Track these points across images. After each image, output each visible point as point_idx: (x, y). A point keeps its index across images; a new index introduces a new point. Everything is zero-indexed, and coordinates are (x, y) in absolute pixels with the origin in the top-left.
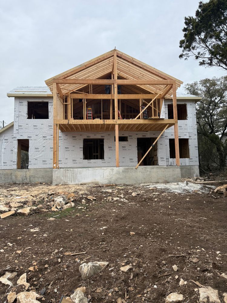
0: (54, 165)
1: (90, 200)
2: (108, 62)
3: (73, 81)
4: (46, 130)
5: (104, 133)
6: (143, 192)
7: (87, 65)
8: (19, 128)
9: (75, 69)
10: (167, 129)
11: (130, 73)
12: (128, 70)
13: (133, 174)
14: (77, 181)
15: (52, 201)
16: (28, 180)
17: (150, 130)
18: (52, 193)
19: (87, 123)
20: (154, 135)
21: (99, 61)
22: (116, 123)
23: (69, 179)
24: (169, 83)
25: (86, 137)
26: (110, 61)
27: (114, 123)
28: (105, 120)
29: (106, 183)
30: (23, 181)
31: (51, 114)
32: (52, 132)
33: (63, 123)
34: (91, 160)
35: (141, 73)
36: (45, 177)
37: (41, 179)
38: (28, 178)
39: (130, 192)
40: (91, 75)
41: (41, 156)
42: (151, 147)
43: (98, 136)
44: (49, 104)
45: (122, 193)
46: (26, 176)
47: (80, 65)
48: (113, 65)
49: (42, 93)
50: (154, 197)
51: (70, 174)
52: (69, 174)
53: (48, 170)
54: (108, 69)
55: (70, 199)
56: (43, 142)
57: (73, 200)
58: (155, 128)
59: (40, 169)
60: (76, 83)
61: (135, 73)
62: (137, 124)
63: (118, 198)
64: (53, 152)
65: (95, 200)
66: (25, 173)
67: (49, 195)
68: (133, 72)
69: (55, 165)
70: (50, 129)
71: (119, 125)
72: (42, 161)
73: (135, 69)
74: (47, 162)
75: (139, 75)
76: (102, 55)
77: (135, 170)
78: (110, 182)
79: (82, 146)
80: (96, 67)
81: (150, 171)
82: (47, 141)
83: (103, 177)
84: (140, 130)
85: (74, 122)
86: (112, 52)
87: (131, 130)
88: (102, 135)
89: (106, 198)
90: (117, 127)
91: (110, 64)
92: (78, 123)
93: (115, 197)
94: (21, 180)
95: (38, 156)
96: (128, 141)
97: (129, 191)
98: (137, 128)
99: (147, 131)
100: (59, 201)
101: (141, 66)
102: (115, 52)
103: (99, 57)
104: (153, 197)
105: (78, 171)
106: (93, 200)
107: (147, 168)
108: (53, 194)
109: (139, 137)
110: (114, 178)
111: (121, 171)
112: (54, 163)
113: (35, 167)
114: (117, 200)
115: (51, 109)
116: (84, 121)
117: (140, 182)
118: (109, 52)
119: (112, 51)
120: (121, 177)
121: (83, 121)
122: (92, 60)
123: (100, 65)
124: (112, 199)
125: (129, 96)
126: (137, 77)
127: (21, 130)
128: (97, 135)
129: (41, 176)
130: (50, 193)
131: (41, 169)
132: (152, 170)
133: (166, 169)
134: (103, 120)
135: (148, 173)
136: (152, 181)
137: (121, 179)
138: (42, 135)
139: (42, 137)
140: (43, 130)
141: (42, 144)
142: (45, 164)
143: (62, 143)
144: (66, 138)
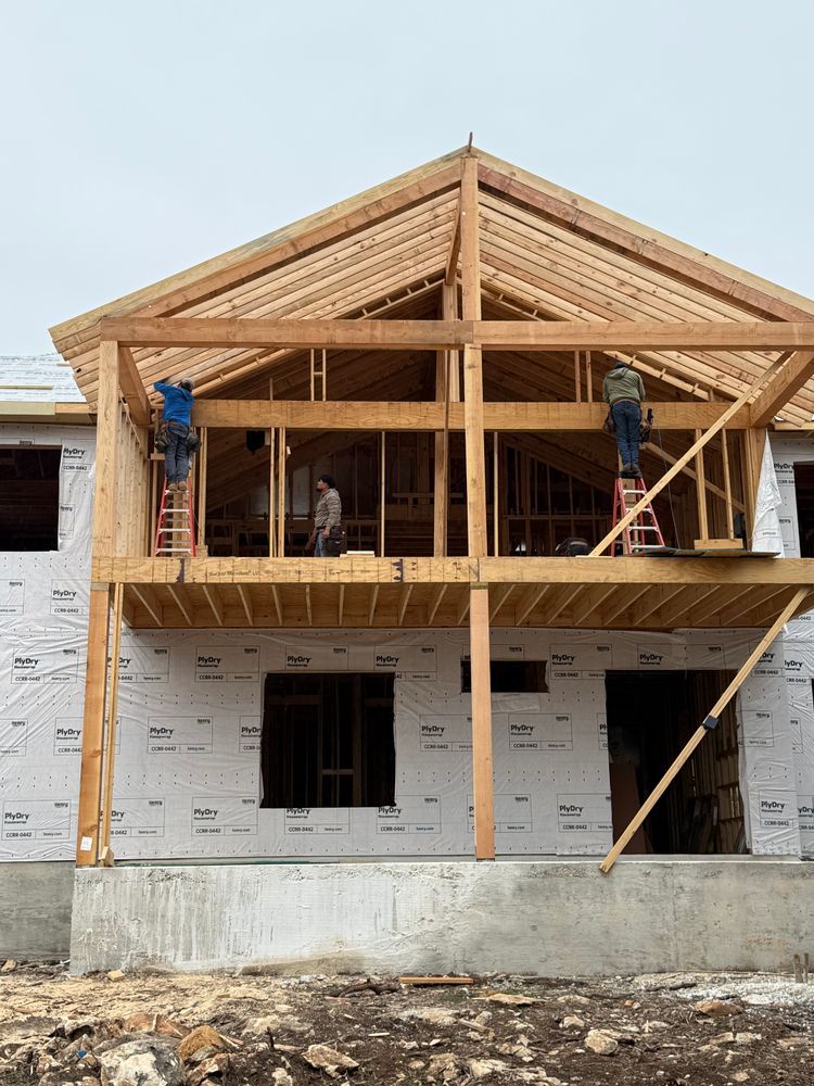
0: (85, 839)
1: (320, 1069)
2: (426, 216)
3: (221, 332)
4: (38, 621)
5: (395, 637)
6: (656, 1030)
7: (301, 238)
9: (232, 260)
10: (795, 615)
11: (555, 279)
12: (544, 262)
13: (588, 907)
14: (223, 952)
15: (86, 1072)
17: (689, 620)
18: (82, 1021)
19: (292, 578)
20: (719, 655)
21: (375, 214)
22: (474, 580)
23: (173, 933)
24: (798, 342)
25: (280, 665)
26: (439, 211)
27: (463, 579)
28: (408, 561)
29: (410, 968)
31: (71, 525)
32: (76, 630)
33: (147, 580)
34: (313, 811)
35: (622, 283)
36: (17, 919)
39: (573, 1027)
40: (324, 292)
42: (700, 733)
43: (359, 658)
44: (65, 461)
45: (523, 1031)
47: (263, 240)
48: (453, 234)
49: (22, 396)
50: (728, 1059)
51: (183, 903)
52: (175, 900)
53: (38, 872)
54: (421, 257)
55: (194, 1064)
56: (17, 696)
57: (215, 1068)
58: (718, 613)
60: (239, 339)
61: (586, 281)
62: (607, 585)
63: (500, 1066)
64: (78, 759)
65: (352, 1072)
67: (60, 1033)
68: (577, 277)
69: (87, 843)
70: (62, 615)
71: (494, 589)
73: (590, 260)
74: (30, 825)
75: (609, 292)
76: (390, 184)
77: (601, 881)
78: (436, 958)
79: (257, 723)
80: (356, 248)
81: (697, 892)
82: (37, 685)
83: (389, 925)
84: (627, 622)
85: (216, 570)
86: (449, 165)
87: (568, 622)
88: (384, 650)
89: (419, 1064)
90: (479, 604)
91: (433, 232)
92: (239, 579)
93: (479, 1056)
96: (545, 689)
97: (567, 1021)
98: (604, 611)
99: (668, 631)
100: (132, 1075)
101: (627, 245)
102: (472, 164)
103: (373, 191)
104: (721, 1059)
105: (230, 884)
106: (341, 1070)
107: (675, 871)
108: (87, 1029)
109: (616, 667)
110: (462, 934)
111: (508, 887)
112: (83, 832)
114: (493, 1076)
115: (75, 488)
116: (277, 568)
117: (636, 963)
118: (434, 164)
119: (448, 158)
120: (509, 924)
121: (270, 567)
122: (330, 211)
123: (378, 238)
124: (463, 1071)
125: (553, 415)
126: (602, 300)
128: (352, 650)
130: (68, 1025)
132: (710, 882)
133: (799, 882)
134: (396, 560)
135: (684, 901)
136: (709, 960)
137: (509, 939)
138: (11, 650)
139: (12, 660)
140: (20, 620)
141: (9, 708)
142: (19, 837)
143: (132, 699)
144: (155, 670)
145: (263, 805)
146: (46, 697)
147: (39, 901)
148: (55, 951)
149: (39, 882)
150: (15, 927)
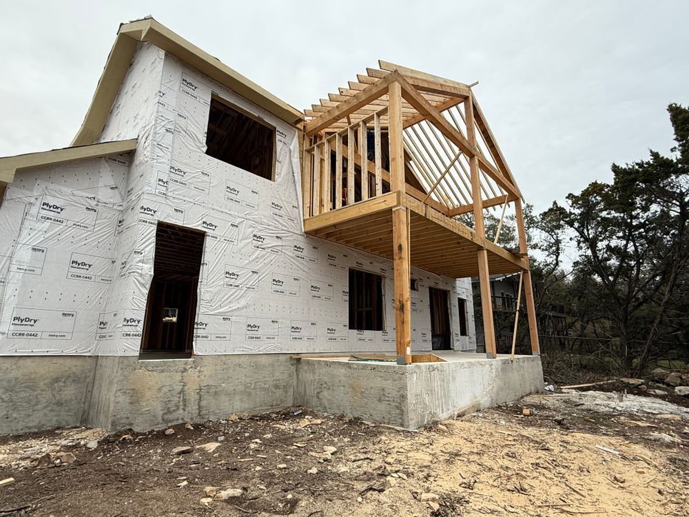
4: (265, 217)
8: (174, 176)
16: (193, 408)
20: (448, 286)
25: (354, 265)
30: (170, 417)
31: (280, 169)
32: (281, 227)
34: (365, 331)
36: (255, 389)
37: (241, 400)
38: (192, 396)
41: (243, 308)
44: (277, 136)
46: (182, 392)
53: (264, 360)
56: (254, 256)
59: (236, 360)
66: (178, 377)
70: (276, 217)
72: (245, 327)
79: (348, 289)
81: (523, 367)
82: (264, 252)
83: (483, 387)
88: (382, 266)
94: (161, 413)
95: (235, 306)
107: (520, 360)
109: (431, 285)
110: (495, 389)
111: (500, 369)
113: (220, 348)
115: (282, 153)
127: (178, 186)
128: (375, 264)
129: (241, 388)
131: (242, 359)
135: (522, 371)
138: (252, 229)
139: (252, 235)
140: (256, 213)
141: (250, 262)
142: (254, 339)
143: (304, 269)
144: (312, 256)
145: (350, 328)
146: (268, 260)
147: (265, 377)
148: (272, 406)
149: (264, 366)
150: (253, 394)
